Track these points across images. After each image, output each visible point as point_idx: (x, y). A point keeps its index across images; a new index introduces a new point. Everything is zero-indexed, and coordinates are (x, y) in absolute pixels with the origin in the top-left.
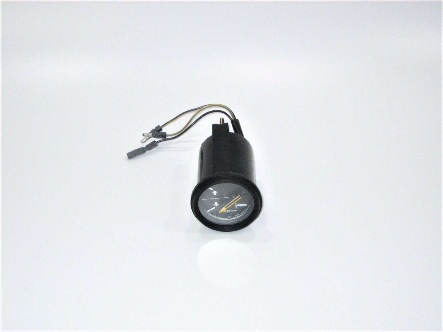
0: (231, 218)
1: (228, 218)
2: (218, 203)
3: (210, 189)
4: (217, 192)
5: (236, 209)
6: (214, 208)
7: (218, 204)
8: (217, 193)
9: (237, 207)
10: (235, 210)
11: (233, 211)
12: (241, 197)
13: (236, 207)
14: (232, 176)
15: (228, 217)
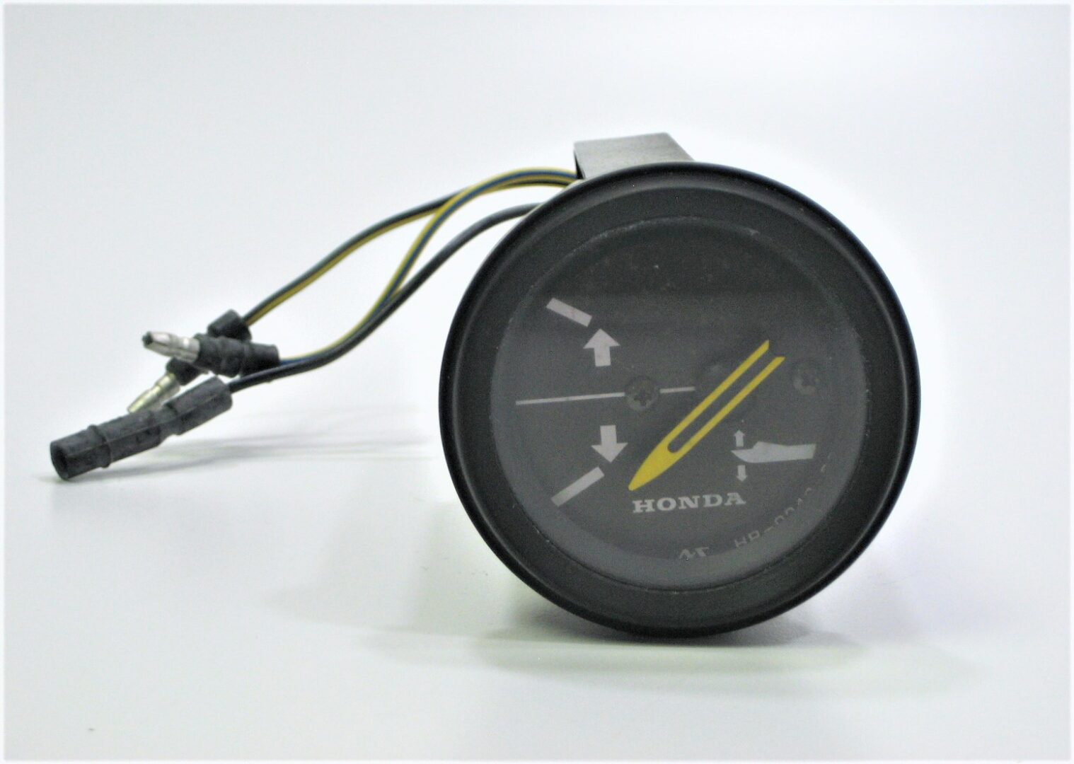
2: (620, 439)
5: (743, 490)
6: (596, 475)
7: (623, 445)
8: (613, 353)
9: (750, 467)
11: (719, 499)
13: (742, 474)
15: (686, 553)
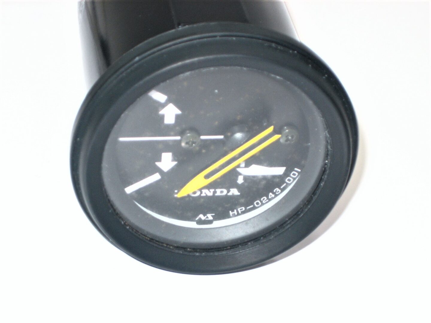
0: (210, 222)
1: (200, 222)
3: (157, 96)
4: (179, 112)
5: (240, 187)
6: (156, 177)
8: (177, 117)
9: (246, 177)
10: (234, 192)
11: (225, 191)
12: (277, 137)
13: (240, 180)
14: (259, 39)
15: (201, 216)
